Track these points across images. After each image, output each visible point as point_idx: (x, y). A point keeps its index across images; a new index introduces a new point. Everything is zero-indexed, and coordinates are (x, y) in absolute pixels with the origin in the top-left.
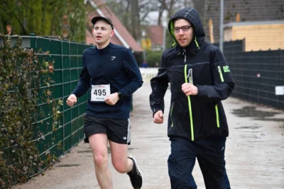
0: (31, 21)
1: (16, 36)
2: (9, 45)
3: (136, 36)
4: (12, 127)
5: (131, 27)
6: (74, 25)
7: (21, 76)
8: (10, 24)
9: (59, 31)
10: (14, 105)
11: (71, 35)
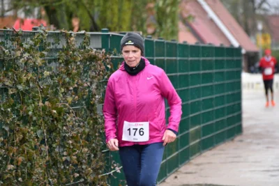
0: (104, 12)
1: (83, 32)
2: (73, 45)
3: (249, 31)
4: (76, 155)
5: (242, 18)
6: (161, 16)
7: (89, 87)
8: (76, 16)
9: (142, 25)
10: (79, 126)
11: (158, 30)
